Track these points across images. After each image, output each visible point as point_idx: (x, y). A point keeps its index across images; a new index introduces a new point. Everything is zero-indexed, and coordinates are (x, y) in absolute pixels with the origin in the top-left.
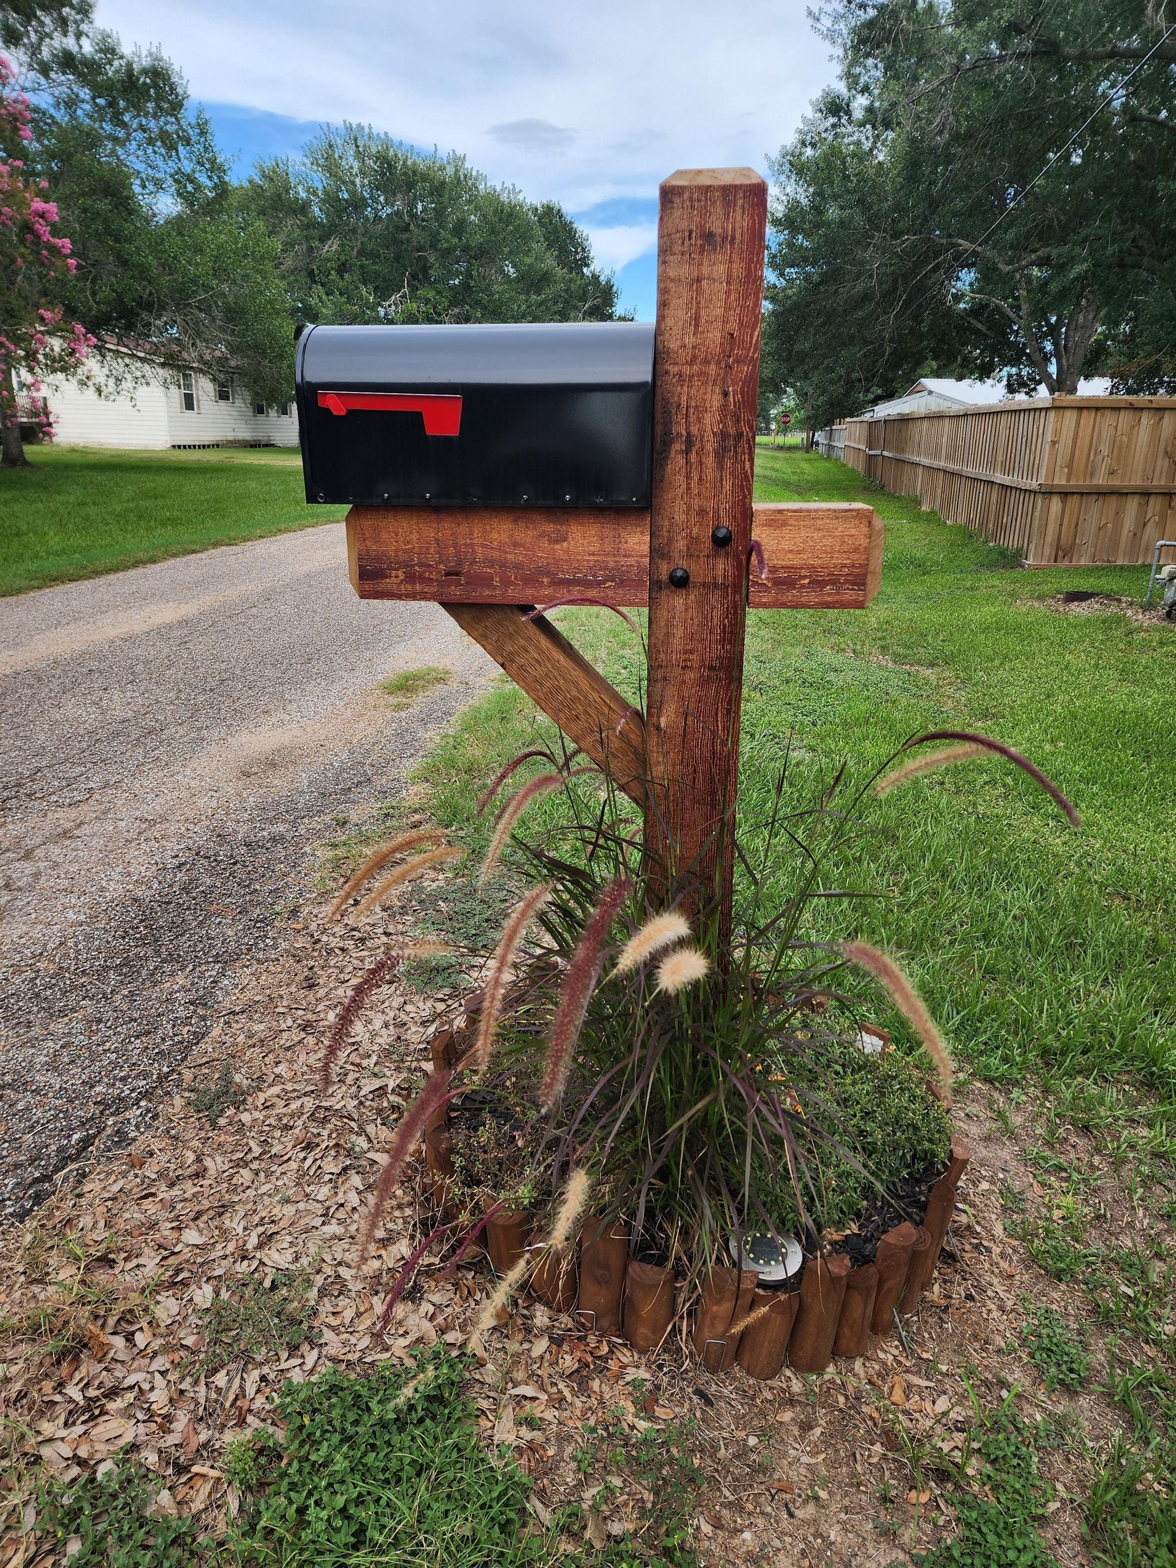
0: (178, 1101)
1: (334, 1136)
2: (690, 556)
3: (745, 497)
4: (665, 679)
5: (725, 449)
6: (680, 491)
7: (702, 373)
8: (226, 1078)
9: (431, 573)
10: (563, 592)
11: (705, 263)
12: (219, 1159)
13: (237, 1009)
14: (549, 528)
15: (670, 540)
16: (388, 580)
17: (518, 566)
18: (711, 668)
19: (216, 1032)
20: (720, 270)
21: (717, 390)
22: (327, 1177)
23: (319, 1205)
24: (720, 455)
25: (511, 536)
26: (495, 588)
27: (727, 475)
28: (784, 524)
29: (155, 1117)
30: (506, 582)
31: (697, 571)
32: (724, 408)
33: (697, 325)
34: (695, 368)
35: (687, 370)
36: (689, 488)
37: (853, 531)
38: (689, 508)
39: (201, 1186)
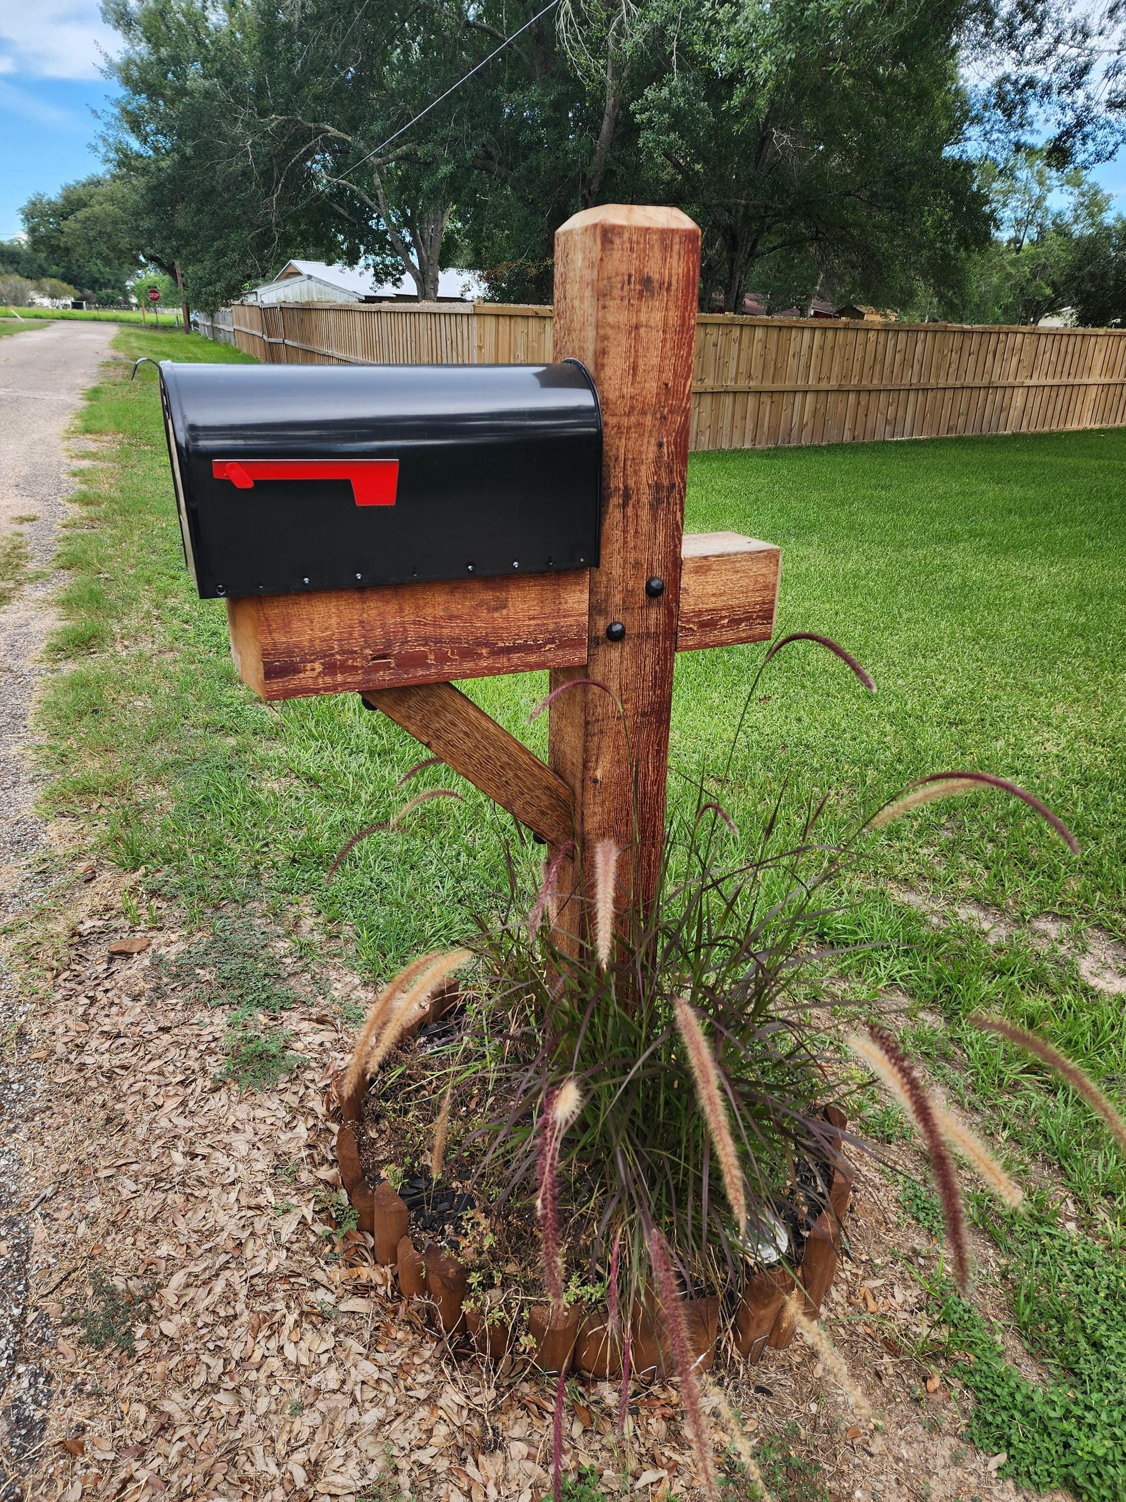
0: (64, 1346)
1: (292, 1305)
2: (626, 609)
3: (676, 546)
4: (601, 732)
5: (659, 501)
6: (617, 546)
7: (639, 425)
8: (103, 1290)
9: (354, 659)
10: (503, 661)
11: (644, 309)
12: (177, 1396)
13: (49, 1192)
14: (488, 596)
15: (608, 594)
16: (302, 675)
17: (454, 640)
18: (644, 714)
19: (39, 1232)
20: (657, 317)
21: (653, 441)
22: (324, 1358)
23: (339, 1396)
24: (654, 508)
25: (447, 609)
26: (429, 666)
27: (660, 525)
28: (709, 569)
29: (49, 1379)
30: (442, 659)
31: (632, 623)
32: (658, 459)
33: (634, 375)
34: (633, 419)
35: (625, 421)
36: (625, 542)
37: (764, 571)
38: (625, 562)
39: (181, 1439)
